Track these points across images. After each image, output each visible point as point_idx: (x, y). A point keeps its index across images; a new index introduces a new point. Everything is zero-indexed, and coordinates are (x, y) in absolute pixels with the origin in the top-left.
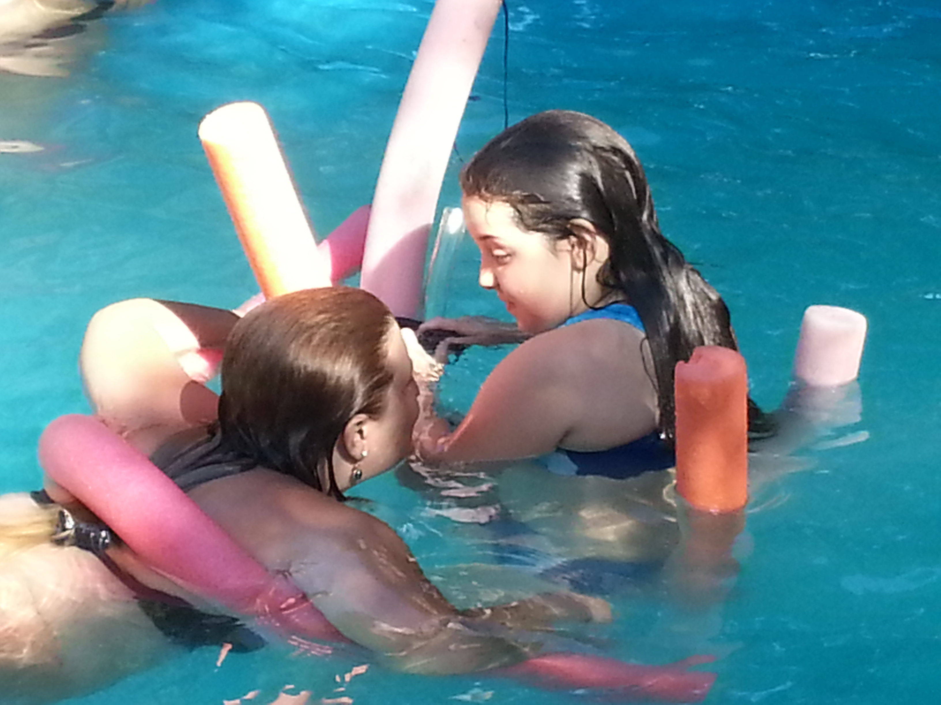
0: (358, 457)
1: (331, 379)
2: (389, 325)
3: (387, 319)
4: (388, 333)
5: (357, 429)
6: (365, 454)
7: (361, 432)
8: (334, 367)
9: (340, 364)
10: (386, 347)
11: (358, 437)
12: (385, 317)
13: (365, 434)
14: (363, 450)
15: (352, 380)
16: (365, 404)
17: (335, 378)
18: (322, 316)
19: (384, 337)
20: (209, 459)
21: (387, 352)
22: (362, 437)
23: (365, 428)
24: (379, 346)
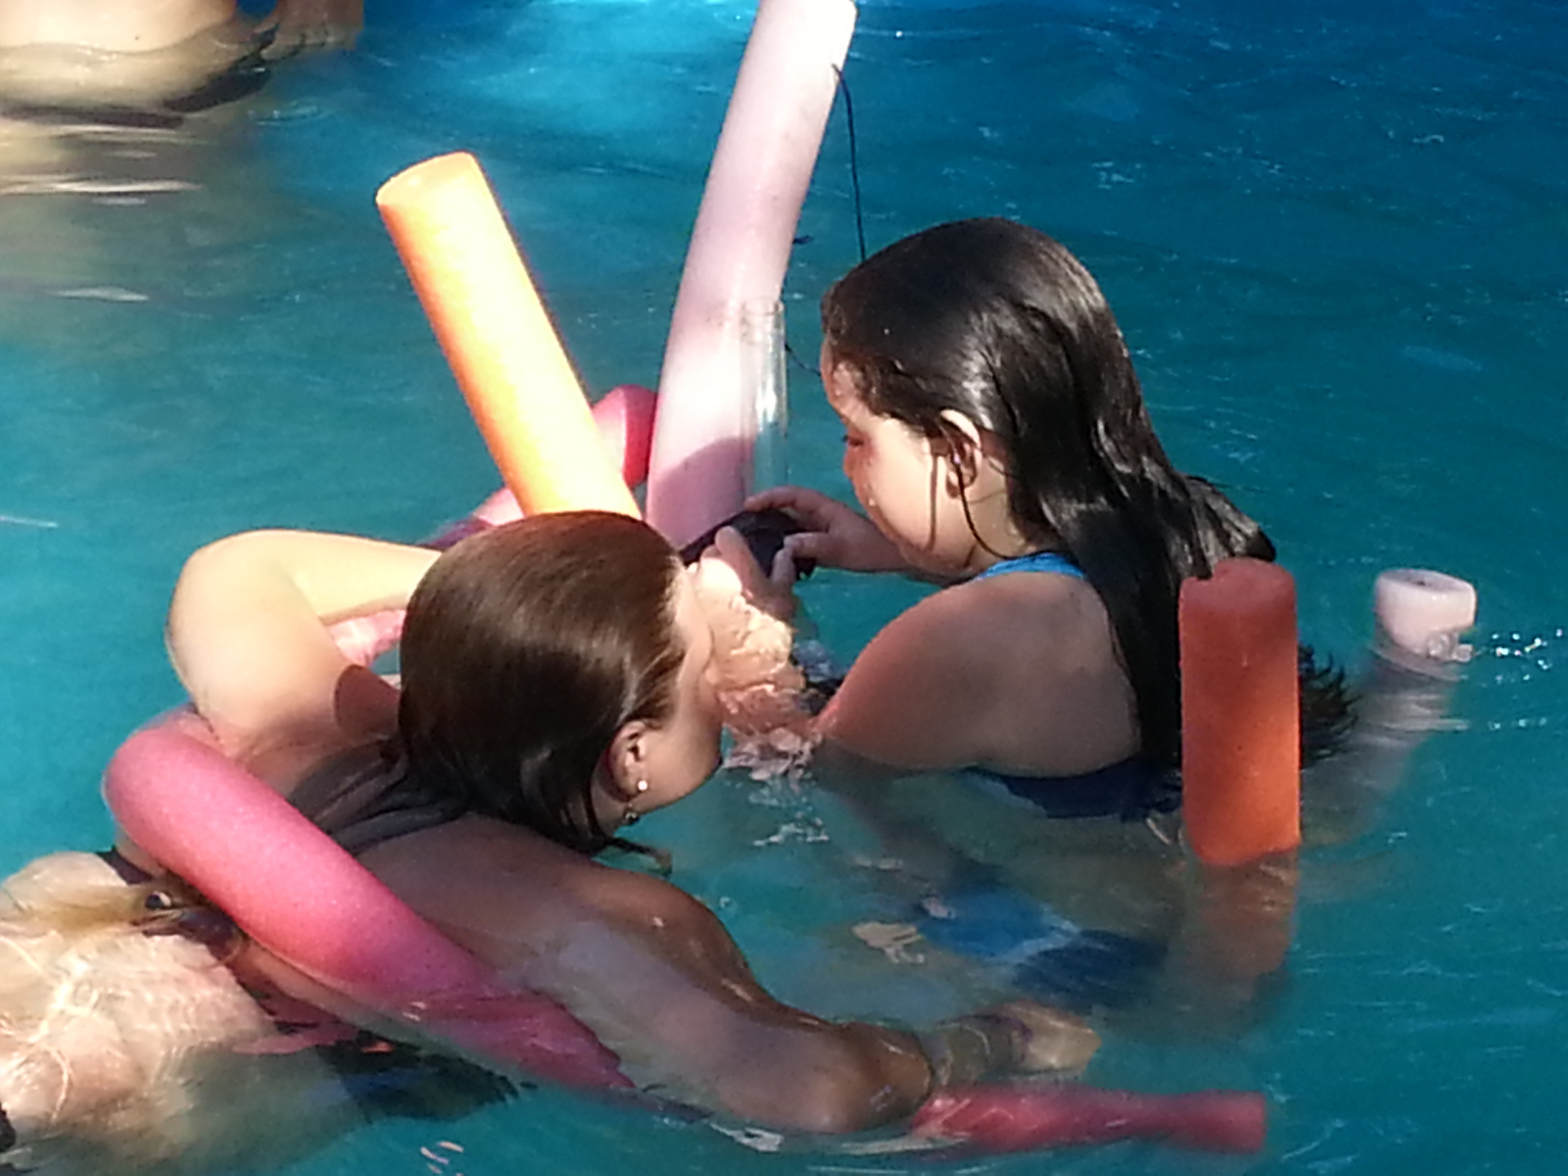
0: (632, 790)
1: (586, 662)
2: (673, 571)
3: (669, 561)
4: (674, 584)
5: (630, 744)
6: (643, 786)
7: (635, 750)
8: (590, 643)
9: (600, 639)
10: (673, 606)
11: (630, 758)
12: (667, 557)
13: (642, 752)
14: (639, 780)
15: (621, 664)
16: (642, 702)
17: (593, 660)
18: (567, 561)
19: (668, 591)
20: (388, 802)
21: (673, 615)
22: (637, 758)
23: (641, 743)
24: (660, 605)
